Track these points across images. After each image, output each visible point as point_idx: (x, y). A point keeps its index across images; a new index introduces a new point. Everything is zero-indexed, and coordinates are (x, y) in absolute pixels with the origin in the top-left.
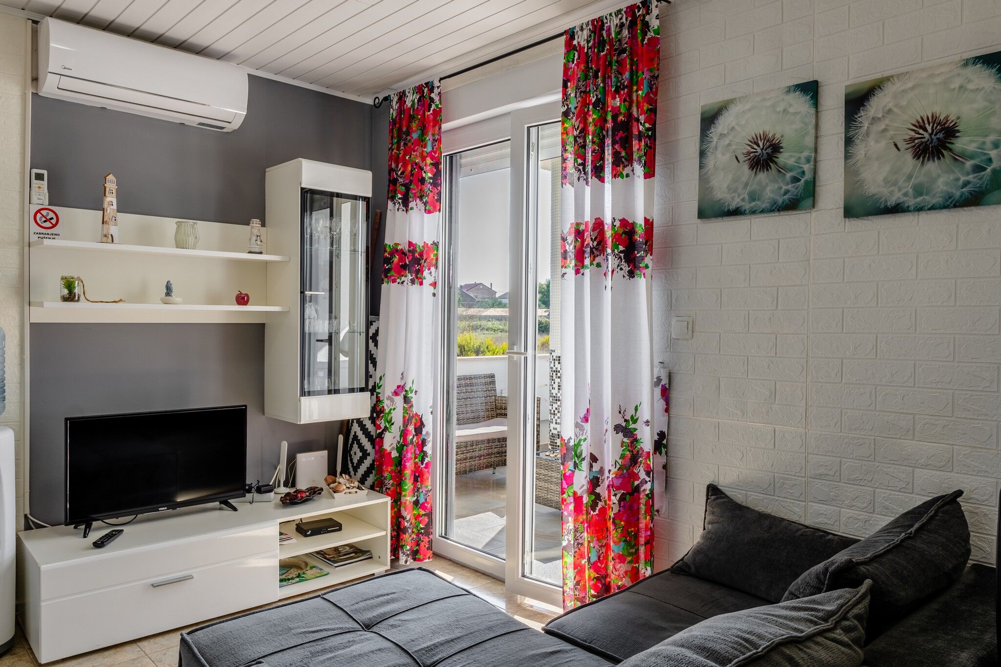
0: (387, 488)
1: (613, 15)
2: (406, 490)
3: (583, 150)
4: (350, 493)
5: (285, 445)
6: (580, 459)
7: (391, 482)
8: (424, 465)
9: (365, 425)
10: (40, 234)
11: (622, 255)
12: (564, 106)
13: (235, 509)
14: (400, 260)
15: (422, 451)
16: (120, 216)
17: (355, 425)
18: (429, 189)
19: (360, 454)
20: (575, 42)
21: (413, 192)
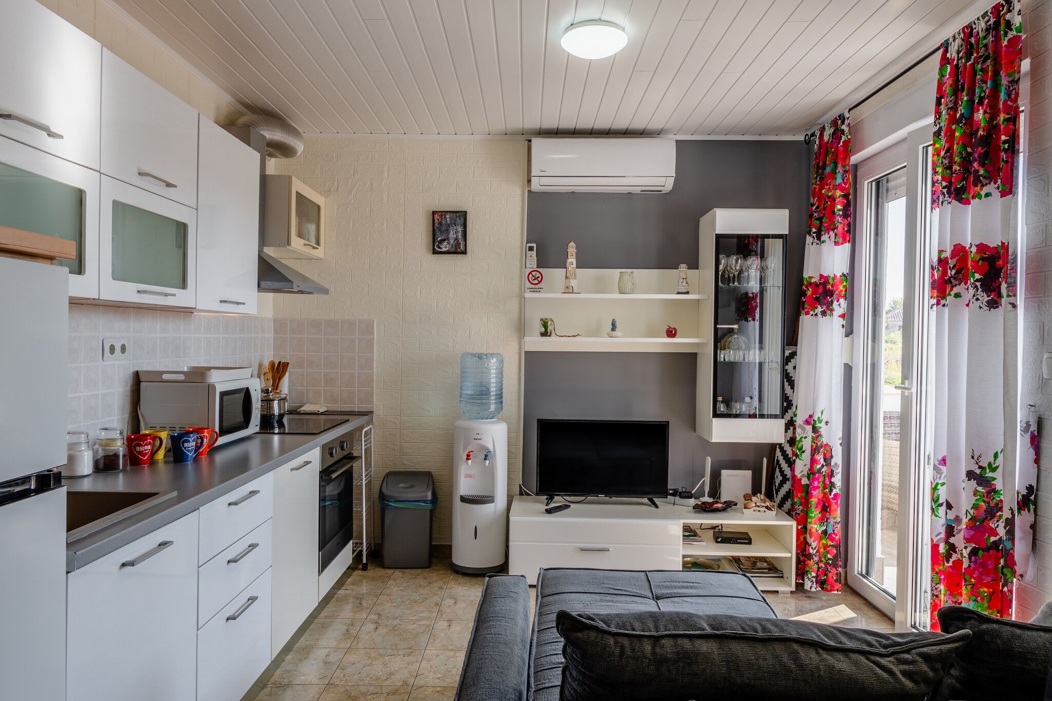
0: (796, 513)
1: (981, 18)
2: (811, 517)
3: (948, 171)
4: (759, 511)
5: (709, 460)
6: (937, 504)
7: (801, 508)
8: (832, 496)
9: (786, 451)
10: (531, 288)
11: (978, 284)
12: (936, 126)
13: (657, 506)
14: (814, 292)
15: (831, 482)
16: (580, 271)
17: (778, 450)
18: (838, 221)
19: (781, 478)
20: (948, 55)
21: (825, 225)
